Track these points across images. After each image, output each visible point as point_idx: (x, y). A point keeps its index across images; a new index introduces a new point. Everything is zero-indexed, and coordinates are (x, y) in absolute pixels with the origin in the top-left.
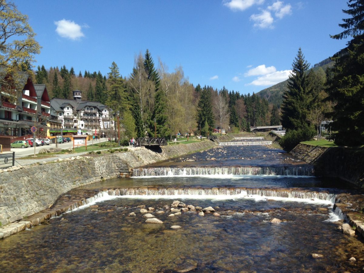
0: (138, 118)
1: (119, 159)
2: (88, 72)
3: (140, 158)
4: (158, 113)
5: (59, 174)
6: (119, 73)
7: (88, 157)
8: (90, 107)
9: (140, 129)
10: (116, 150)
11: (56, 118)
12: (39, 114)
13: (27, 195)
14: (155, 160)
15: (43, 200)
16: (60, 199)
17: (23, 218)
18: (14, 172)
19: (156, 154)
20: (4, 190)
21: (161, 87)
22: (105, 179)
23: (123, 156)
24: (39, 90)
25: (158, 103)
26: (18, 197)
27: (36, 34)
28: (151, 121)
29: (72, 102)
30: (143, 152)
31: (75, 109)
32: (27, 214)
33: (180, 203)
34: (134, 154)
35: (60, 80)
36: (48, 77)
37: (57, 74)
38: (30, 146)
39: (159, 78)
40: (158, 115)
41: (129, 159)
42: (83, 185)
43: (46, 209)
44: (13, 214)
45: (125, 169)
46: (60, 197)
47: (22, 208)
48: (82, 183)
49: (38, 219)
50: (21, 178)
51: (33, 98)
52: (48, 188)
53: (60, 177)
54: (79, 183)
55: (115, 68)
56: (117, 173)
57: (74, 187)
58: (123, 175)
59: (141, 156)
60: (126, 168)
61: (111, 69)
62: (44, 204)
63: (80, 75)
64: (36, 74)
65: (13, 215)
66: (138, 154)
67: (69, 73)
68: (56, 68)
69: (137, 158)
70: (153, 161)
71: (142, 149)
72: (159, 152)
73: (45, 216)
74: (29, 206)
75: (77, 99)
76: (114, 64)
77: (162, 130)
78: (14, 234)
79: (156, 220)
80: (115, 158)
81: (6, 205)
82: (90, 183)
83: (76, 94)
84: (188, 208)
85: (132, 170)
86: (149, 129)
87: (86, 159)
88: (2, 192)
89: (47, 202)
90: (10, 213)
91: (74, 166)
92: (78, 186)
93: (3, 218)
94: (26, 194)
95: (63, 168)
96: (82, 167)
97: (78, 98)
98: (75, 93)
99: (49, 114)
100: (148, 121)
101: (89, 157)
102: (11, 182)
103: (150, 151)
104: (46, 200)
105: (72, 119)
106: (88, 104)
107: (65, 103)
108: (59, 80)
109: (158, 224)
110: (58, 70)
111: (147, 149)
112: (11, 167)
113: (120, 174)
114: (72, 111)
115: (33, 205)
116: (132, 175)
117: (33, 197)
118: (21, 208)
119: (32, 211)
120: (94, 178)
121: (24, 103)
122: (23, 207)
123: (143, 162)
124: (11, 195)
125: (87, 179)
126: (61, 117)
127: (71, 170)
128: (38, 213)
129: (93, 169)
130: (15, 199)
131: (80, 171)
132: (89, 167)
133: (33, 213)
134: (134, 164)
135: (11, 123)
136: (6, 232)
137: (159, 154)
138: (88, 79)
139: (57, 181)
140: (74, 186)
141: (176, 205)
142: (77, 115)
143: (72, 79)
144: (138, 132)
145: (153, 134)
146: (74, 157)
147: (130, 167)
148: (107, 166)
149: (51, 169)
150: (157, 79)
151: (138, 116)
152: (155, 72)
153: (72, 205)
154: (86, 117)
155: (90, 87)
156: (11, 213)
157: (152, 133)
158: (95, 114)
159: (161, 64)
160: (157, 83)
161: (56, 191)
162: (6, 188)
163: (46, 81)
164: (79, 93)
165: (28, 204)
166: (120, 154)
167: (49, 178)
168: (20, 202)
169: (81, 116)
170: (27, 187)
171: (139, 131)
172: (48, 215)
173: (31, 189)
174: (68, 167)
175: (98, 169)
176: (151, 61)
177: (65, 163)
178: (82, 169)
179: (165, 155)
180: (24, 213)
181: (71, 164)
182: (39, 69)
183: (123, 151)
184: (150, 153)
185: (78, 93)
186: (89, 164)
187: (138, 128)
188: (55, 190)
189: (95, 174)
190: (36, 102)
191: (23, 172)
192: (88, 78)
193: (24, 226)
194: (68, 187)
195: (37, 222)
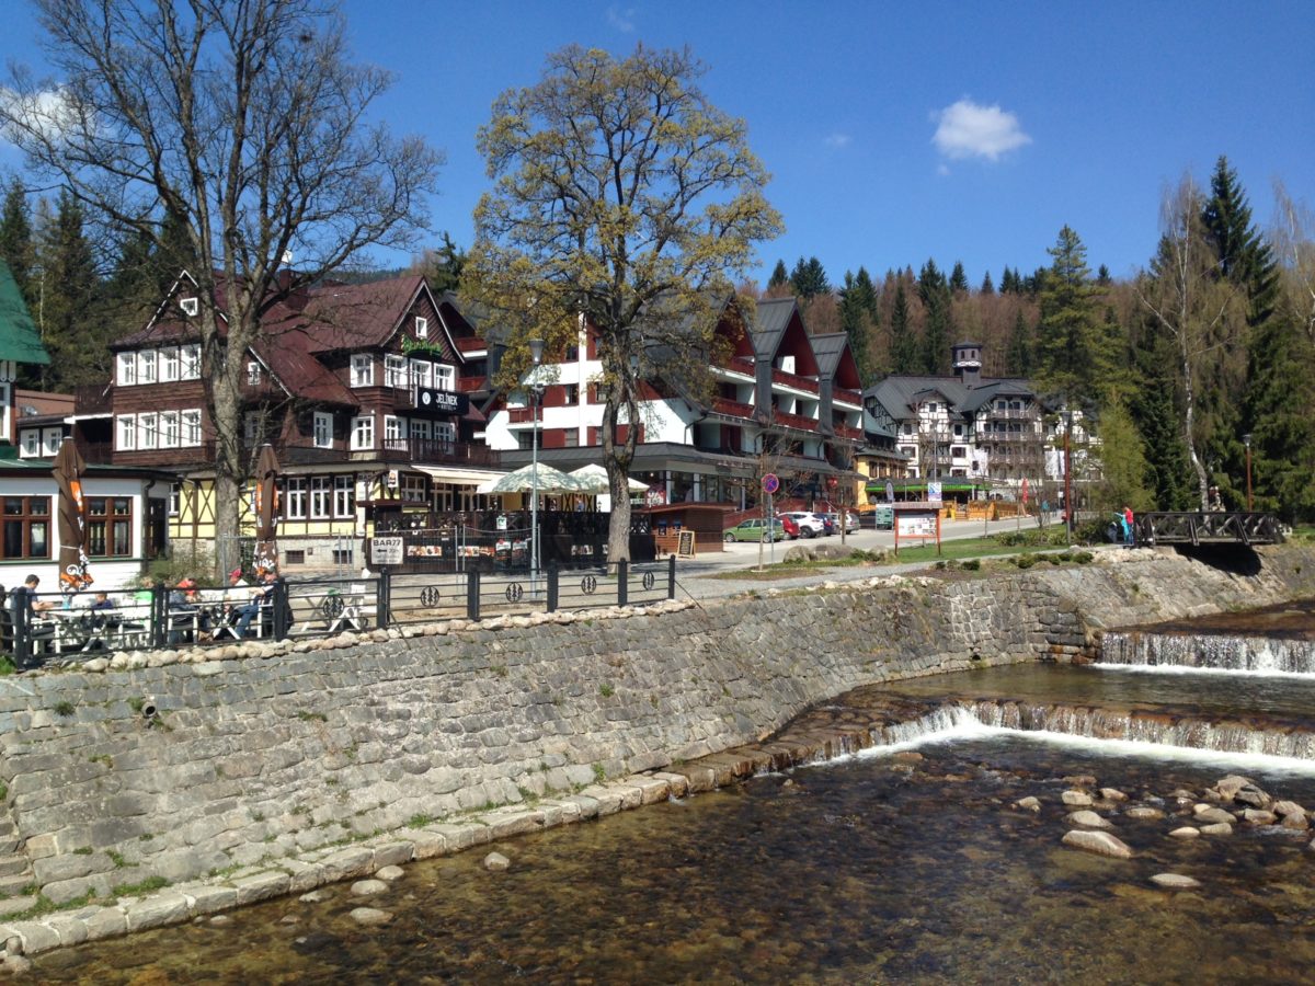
0: (1159, 434)
1: (1048, 593)
2: (1012, 272)
3: (1142, 591)
4: (1266, 412)
5: (816, 630)
6: (1087, 267)
7: (923, 580)
8: (1010, 400)
9: (1170, 476)
10: (1042, 558)
11: (891, 442)
12: (825, 432)
13: (694, 693)
14: (1217, 602)
15: (741, 712)
16: (807, 715)
17: (669, 762)
18: (668, 616)
19: (1228, 580)
20: (627, 671)
21: (1286, 303)
22: (988, 662)
23: (1065, 581)
24: (827, 350)
25: (1269, 370)
26: (665, 694)
27: (770, 177)
28: (1233, 443)
29: (946, 386)
30: (1159, 570)
31: (956, 410)
32: (685, 753)
33: (1243, 789)
34: (1115, 574)
35: (916, 309)
36: (878, 306)
37: (906, 291)
38: (787, 536)
39: (1272, 267)
40: (1269, 418)
41: (1087, 595)
42: (897, 676)
43: (750, 744)
44: (642, 746)
45: (1072, 633)
46: (810, 708)
47: (673, 732)
48: (895, 671)
49: (711, 773)
50: (685, 637)
51: (806, 381)
52: (768, 676)
53: (818, 642)
54: (884, 670)
55: (1068, 250)
56: (1040, 646)
57: (867, 682)
58: (1061, 652)
59: (1147, 585)
60: (1075, 629)
61: (1054, 253)
62: (745, 728)
63: (987, 285)
64: (841, 299)
65: (643, 750)
66: (1136, 578)
67: (948, 283)
68: (904, 271)
69: (1129, 591)
70: (1212, 608)
71: (1159, 556)
72: (1241, 572)
73: (735, 764)
74: (696, 729)
75: (965, 372)
76: (1065, 233)
77: (1286, 481)
78: (632, 808)
79: (1104, 840)
80: (1031, 587)
81: (625, 716)
82: (927, 672)
83: (963, 355)
84: (1276, 813)
85: (1097, 636)
86: (1226, 476)
87: (917, 585)
88: (622, 676)
89: (755, 720)
90: (633, 744)
91: (870, 608)
92: (882, 679)
93: (612, 755)
94: (693, 689)
95: (834, 614)
96: (901, 613)
97: (969, 369)
98: (959, 352)
99: (859, 431)
100: (1220, 444)
101: (931, 580)
102: (652, 646)
103: (1198, 566)
104: (752, 716)
105: (947, 445)
106: (1004, 388)
107: (924, 391)
108: (911, 311)
109: (1109, 856)
110: (910, 279)
111: (1183, 557)
112: (663, 600)
113: (1052, 651)
114: (945, 416)
115: (709, 727)
116: (1098, 657)
117: (712, 699)
118: (669, 729)
119: (701, 745)
120: (946, 656)
121: (777, 399)
122: (675, 727)
123: (1153, 610)
124: (647, 686)
125: (918, 656)
126: (905, 439)
127: (860, 623)
128: (719, 753)
129: (943, 624)
130: (654, 700)
131: (890, 626)
132: (925, 616)
133: (705, 752)
134: (1108, 612)
135: (737, 463)
136: (605, 798)
137: (1241, 582)
138: (1014, 296)
139: (808, 656)
140: (864, 679)
141: (1229, 796)
142: (964, 428)
143: (955, 304)
144: (1159, 491)
145: (1243, 499)
146: (880, 577)
147: (1092, 624)
148: (996, 616)
149: (792, 615)
150: (1266, 272)
151: (1159, 428)
152: (1257, 242)
153: (833, 741)
154: (994, 436)
155: (1020, 327)
156: (638, 742)
157: (1237, 493)
158: (1027, 423)
159: (1288, 207)
160: (1261, 288)
161: (797, 688)
162: (635, 666)
163: (870, 320)
164: (973, 354)
165: (692, 720)
166: (1055, 572)
167: (780, 645)
168: (668, 713)
169: (977, 434)
170: (699, 666)
171: (1163, 485)
172: (747, 764)
173: (709, 675)
174: (850, 610)
175: (962, 626)
176: (1238, 202)
177: (843, 596)
178: (900, 622)
179: (1272, 583)
180: (676, 747)
181: (862, 600)
182: (849, 281)
183: (1071, 563)
184: (1196, 575)
185: (968, 352)
186: (926, 605)
187: (1161, 473)
188: (794, 683)
189: (949, 640)
190: (815, 392)
191: (696, 618)
192: (1014, 293)
193: (663, 790)
194: (843, 678)
195: (707, 780)
